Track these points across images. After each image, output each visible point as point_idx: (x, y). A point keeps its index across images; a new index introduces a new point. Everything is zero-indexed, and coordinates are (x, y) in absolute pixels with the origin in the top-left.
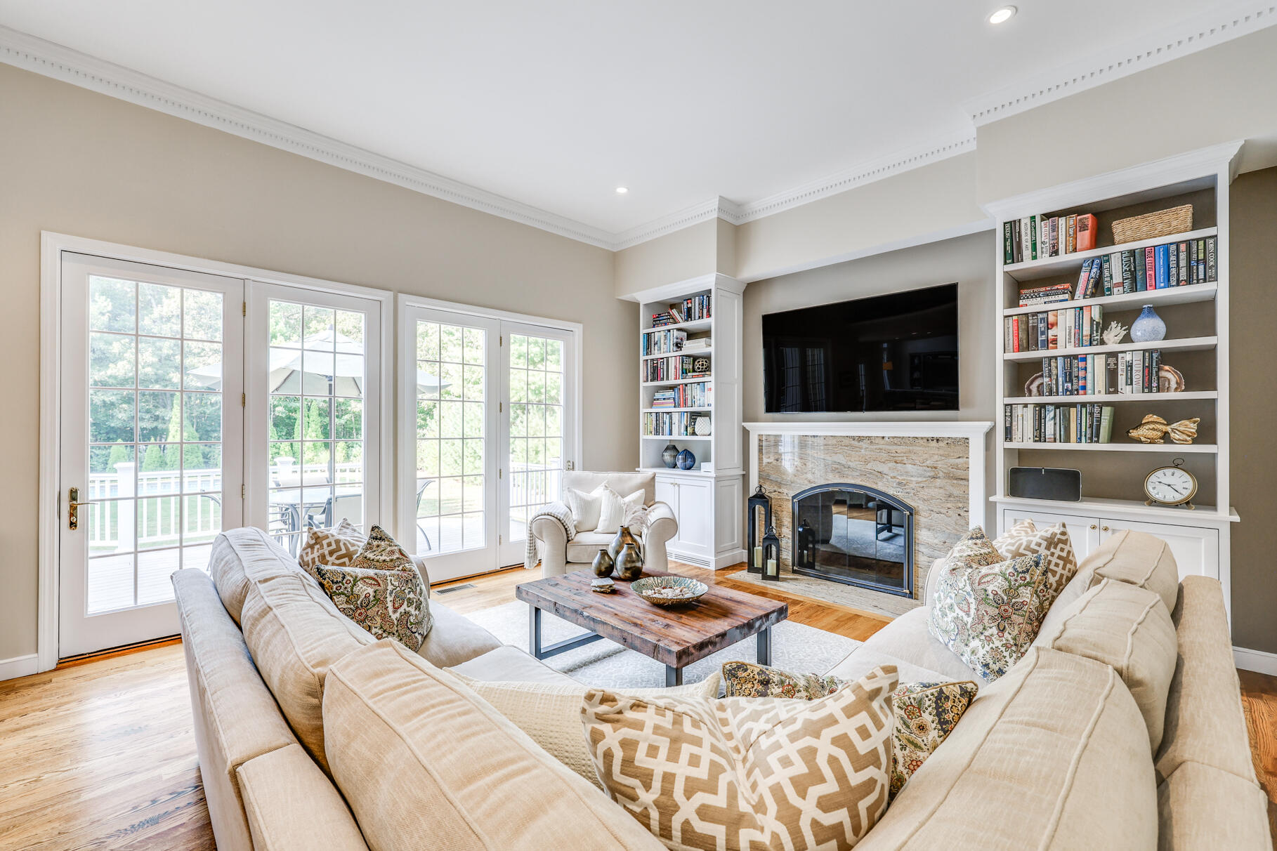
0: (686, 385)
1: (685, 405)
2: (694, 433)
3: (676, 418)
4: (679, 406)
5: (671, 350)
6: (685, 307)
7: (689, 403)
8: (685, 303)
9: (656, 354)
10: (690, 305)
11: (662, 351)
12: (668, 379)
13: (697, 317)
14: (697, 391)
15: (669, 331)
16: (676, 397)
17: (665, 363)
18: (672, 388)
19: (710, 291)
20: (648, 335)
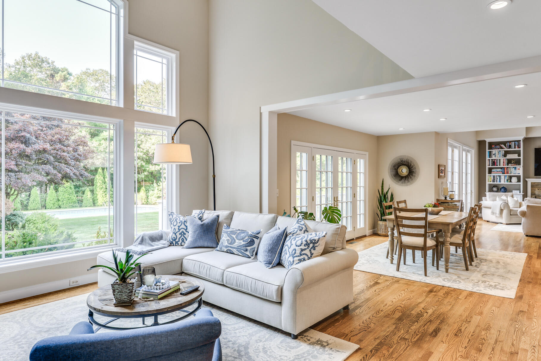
0: (508, 167)
1: (508, 173)
2: (511, 182)
3: (503, 177)
4: (504, 173)
5: (501, 156)
6: (508, 144)
7: (509, 173)
8: (508, 143)
9: (494, 158)
10: (510, 144)
11: (497, 157)
12: (500, 165)
13: (513, 148)
14: (513, 170)
15: (500, 151)
16: (503, 170)
17: (499, 161)
18: (501, 168)
19: (520, 141)
20: (490, 152)
